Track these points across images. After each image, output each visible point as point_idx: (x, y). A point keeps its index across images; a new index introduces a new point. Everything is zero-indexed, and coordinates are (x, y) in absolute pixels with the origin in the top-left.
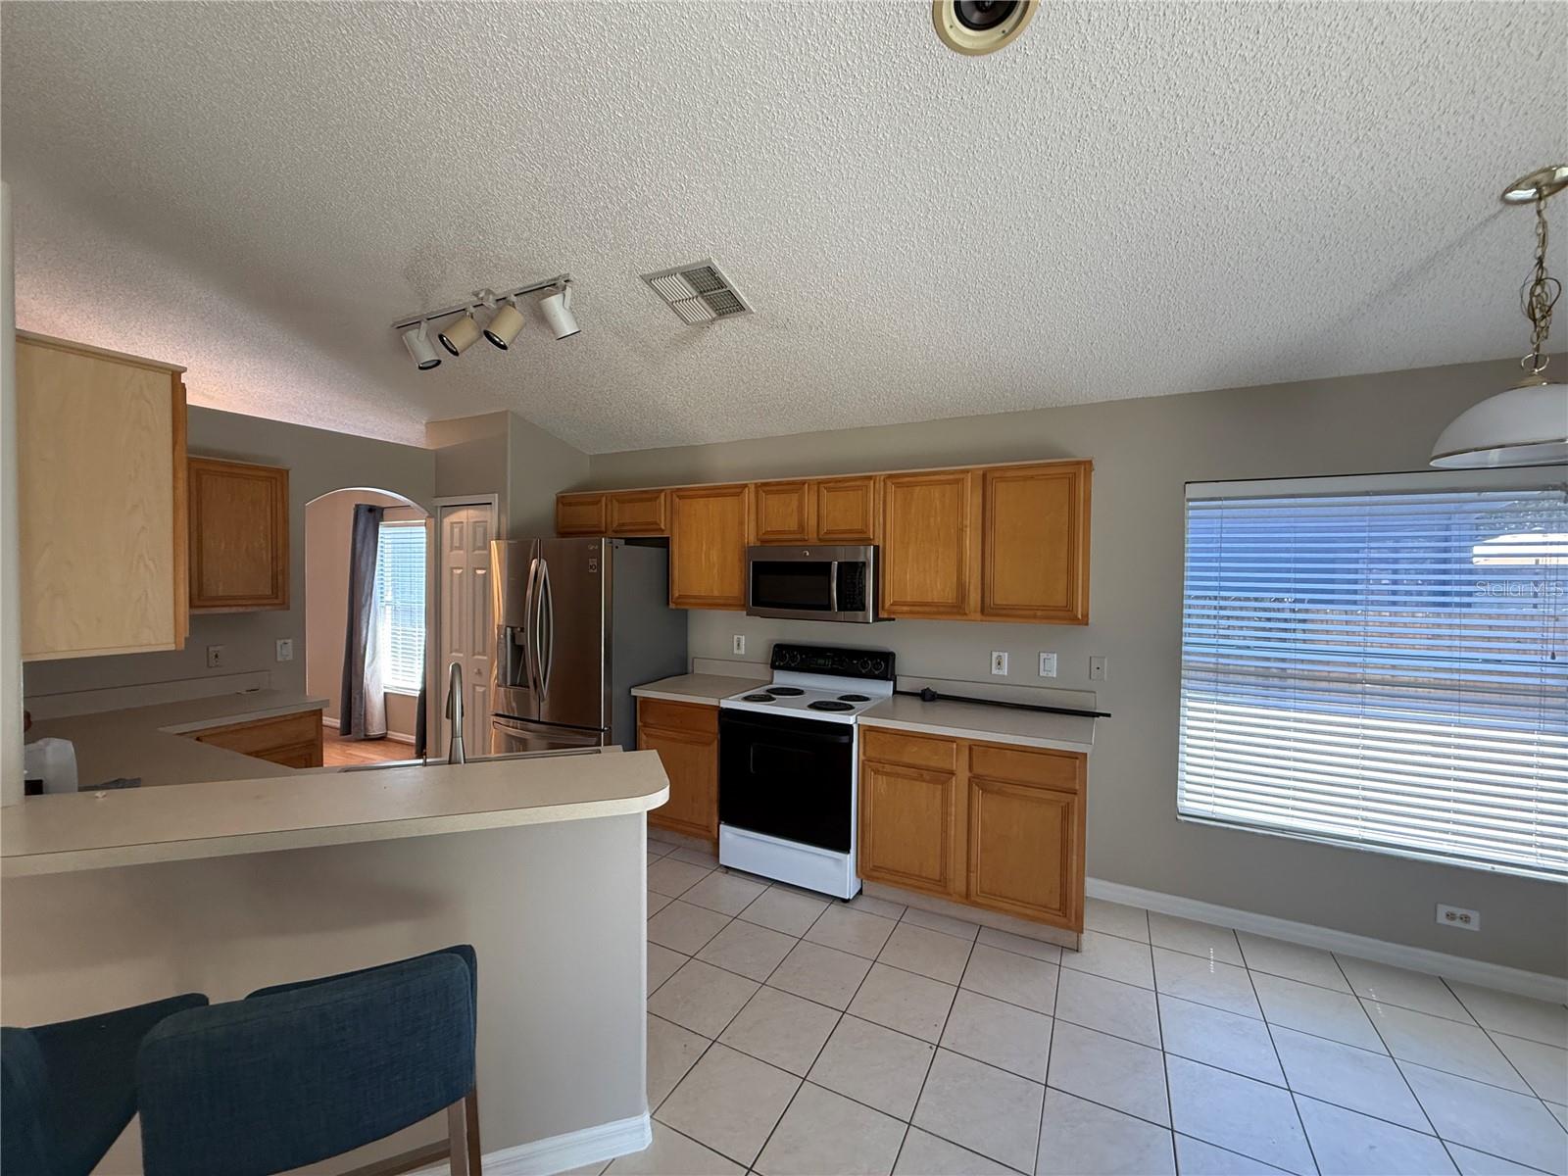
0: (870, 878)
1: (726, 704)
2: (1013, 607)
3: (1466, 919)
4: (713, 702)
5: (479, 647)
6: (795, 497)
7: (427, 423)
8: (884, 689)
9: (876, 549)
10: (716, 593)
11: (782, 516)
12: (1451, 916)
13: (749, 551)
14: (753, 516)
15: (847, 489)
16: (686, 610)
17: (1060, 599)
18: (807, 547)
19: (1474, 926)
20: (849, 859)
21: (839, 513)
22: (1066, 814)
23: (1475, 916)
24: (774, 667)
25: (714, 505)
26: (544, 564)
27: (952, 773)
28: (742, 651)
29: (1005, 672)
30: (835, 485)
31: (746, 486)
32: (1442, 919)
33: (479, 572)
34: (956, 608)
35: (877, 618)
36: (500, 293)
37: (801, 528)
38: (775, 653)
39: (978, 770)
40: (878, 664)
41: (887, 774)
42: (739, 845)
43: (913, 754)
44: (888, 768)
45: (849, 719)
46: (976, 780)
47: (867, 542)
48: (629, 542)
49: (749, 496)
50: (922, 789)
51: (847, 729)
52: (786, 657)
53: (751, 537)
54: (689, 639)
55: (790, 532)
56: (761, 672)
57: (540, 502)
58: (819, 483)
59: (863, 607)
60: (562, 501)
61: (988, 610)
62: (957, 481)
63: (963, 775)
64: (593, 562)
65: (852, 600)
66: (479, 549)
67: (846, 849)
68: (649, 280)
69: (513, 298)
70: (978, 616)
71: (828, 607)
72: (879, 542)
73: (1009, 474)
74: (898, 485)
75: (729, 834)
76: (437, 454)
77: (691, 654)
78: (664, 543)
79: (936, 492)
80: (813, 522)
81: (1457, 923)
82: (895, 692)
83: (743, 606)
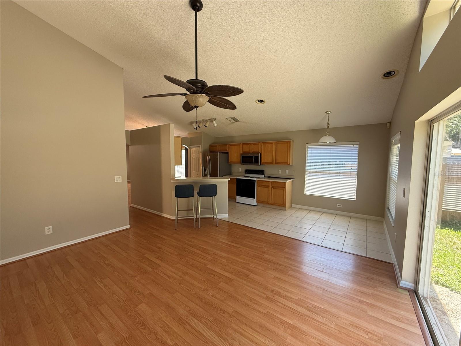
0: (258, 202)
1: (237, 178)
2: (280, 163)
3: (340, 206)
4: (235, 178)
5: (198, 170)
6: (248, 146)
7: (188, 133)
8: (263, 176)
9: (260, 154)
10: (236, 161)
11: (246, 149)
12: (338, 206)
13: (241, 154)
14: (242, 149)
15: (256, 145)
16: (231, 164)
17: (286, 162)
18: (250, 154)
19: (341, 207)
20: (255, 200)
21: (255, 149)
22: (283, 191)
23: (341, 205)
24: (245, 173)
25: (236, 146)
26: (209, 156)
27: (269, 186)
28: (240, 171)
29: (281, 173)
30: (255, 144)
31: (241, 144)
32: (337, 206)
33: (197, 158)
34: (272, 163)
35: (260, 165)
36: (206, 119)
37: (249, 151)
38: (246, 171)
39: (273, 185)
40: (262, 172)
41: (260, 187)
42: (239, 199)
43: (264, 184)
44: (260, 186)
45: (255, 179)
46: (273, 187)
47: (259, 153)
48: (223, 153)
49: (241, 145)
50: (265, 189)
51: (255, 180)
52: (248, 172)
53: (241, 152)
54: (232, 169)
55: (247, 151)
56: (243, 174)
57: (207, 146)
58: (252, 143)
59: (258, 163)
60: (210, 146)
61: (277, 163)
62: (272, 143)
63: (271, 186)
64: (217, 156)
65: (257, 162)
66: (198, 154)
67: (254, 198)
68: (227, 118)
69: (208, 120)
70: (275, 164)
71: (253, 163)
72: (261, 153)
73: (279, 142)
74: (263, 144)
75: (238, 197)
76: (190, 138)
77: (232, 171)
78: (228, 153)
79: (269, 145)
80: (251, 150)
81: (339, 206)
82: (264, 177)
83: (240, 163)
